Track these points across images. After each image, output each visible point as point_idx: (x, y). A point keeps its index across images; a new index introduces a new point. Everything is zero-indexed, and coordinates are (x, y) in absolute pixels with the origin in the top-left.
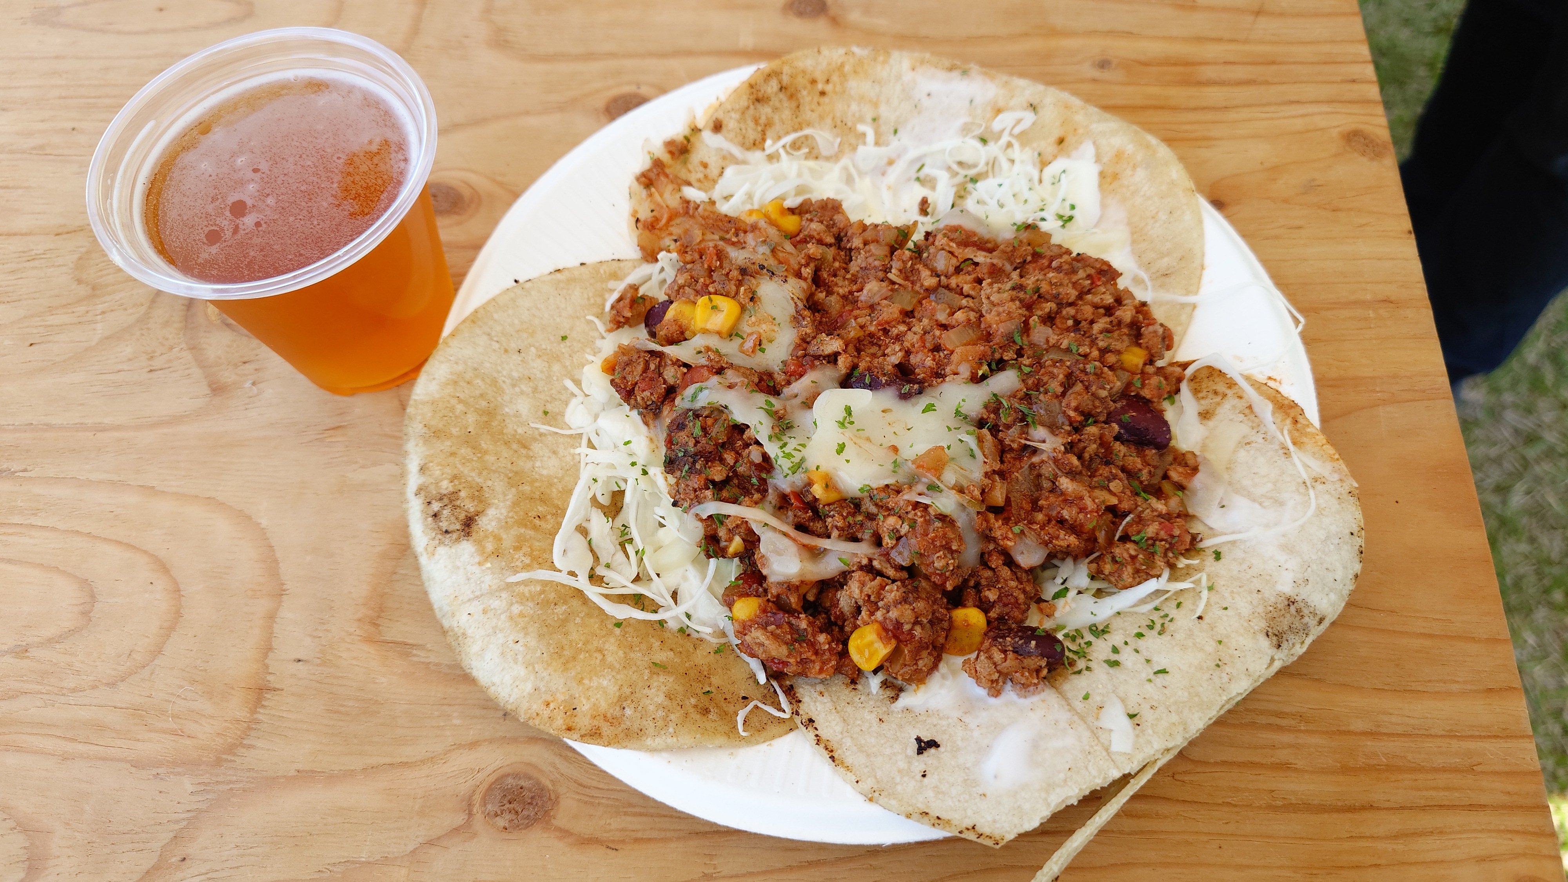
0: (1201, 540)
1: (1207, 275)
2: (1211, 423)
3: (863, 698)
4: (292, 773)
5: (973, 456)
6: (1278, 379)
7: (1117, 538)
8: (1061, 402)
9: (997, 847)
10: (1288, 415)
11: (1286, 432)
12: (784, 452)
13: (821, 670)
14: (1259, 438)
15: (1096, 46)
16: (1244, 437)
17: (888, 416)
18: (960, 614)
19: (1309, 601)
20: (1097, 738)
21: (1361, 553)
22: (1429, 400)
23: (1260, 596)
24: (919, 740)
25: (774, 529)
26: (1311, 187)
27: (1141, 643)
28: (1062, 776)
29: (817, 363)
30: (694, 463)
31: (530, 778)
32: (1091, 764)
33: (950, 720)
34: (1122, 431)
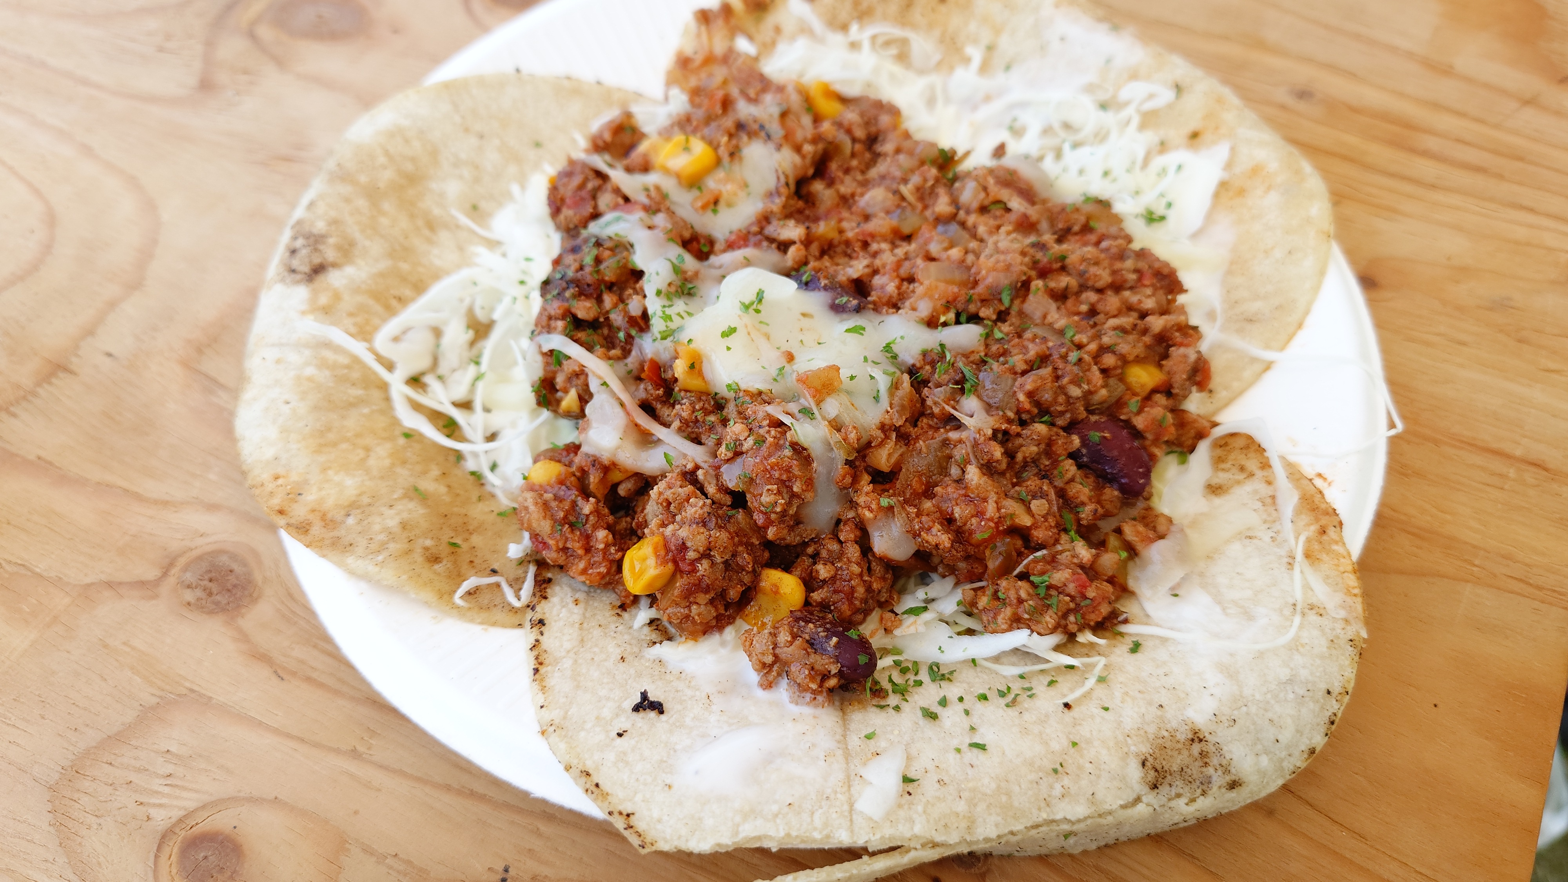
0: (1126, 621)
1: (1301, 337)
2: (1217, 501)
3: (621, 628)
4: (32, 457)
5: (876, 399)
6: (1330, 479)
7: (1016, 572)
8: (1015, 380)
9: (643, 852)
10: (1317, 520)
11: (1302, 539)
12: (664, 312)
13: (584, 572)
14: (1266, 536)
15: (1303, 74)
16: (1249, 529)
17: (806, 322)
18: (774, 577)
19: (1225, 748)
20: (849, 787)
21: (1332, 723)
22: (1543, 602)
23: (1159, 713)
24: (644, 696)
25: (613, 394)
26: (1501, 305)
27: (979, 708)
28: (775, 808)
29: (765, 244)
30: (564, 289)
31: (245, 565)
32: (820, 811)
33: (698, 693)
34: (1084, 451)
